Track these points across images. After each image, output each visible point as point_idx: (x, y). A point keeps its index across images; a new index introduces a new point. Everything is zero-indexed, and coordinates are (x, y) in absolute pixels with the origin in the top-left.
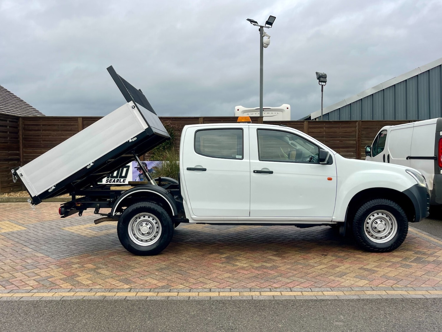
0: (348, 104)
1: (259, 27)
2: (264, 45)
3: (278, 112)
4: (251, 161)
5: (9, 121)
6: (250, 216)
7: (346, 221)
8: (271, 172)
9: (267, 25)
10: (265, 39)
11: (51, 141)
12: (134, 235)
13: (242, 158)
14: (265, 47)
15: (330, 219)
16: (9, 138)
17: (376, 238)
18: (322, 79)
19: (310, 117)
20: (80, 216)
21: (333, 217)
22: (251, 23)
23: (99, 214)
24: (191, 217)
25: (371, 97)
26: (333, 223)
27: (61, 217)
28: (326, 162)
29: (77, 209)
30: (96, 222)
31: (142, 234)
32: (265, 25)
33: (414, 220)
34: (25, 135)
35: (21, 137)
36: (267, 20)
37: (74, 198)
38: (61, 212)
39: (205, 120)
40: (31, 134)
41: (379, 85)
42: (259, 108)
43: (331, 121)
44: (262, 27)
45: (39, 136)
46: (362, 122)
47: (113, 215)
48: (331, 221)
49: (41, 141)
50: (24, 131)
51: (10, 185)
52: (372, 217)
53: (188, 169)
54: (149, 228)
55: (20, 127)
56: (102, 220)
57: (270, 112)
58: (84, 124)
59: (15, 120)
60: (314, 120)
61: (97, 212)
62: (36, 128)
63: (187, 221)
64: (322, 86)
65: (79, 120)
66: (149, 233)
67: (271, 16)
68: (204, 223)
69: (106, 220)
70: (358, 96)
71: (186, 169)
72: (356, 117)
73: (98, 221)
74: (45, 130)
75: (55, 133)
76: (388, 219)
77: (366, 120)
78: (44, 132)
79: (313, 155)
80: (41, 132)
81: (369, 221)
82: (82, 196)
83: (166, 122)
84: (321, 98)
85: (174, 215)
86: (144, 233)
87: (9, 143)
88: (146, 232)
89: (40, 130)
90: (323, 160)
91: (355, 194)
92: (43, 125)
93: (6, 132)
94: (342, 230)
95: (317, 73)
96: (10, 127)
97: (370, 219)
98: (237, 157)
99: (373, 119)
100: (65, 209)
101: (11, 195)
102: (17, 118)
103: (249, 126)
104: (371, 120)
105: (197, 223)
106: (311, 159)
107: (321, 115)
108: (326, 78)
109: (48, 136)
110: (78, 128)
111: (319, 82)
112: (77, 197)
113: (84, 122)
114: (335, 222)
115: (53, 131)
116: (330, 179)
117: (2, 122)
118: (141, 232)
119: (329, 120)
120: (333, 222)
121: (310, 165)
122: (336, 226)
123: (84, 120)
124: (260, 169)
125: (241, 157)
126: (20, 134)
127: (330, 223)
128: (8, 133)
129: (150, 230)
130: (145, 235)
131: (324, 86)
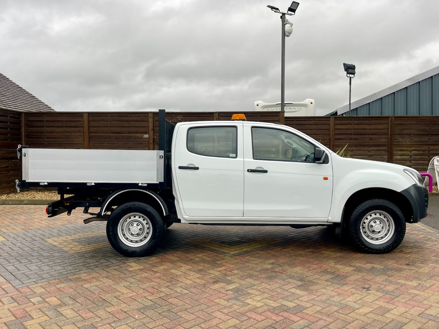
0: (379, 98)
1: (281, 15)
2: (286, 33)
3: (301, 108)
4: (245, 160)
5: (10, 117)
6: (243, 216)
7: (342, 222)
8: (266, 172)
9: (289, 12)
10: (287, 27)
11: (54, 138)
12: (124, 235)
13: (236, 157)
14: (288, 36)
15: (325, 219)
16: (9, 135)
17: (372, 239)
18: (350, 71)
19: (336, 113)
20: (68, 215)
21: (329, 218)
22: (272, 10)
23: (89, 213)
24: (183, 217)
25: (405, 90)
26: (328, 224)
27: (49, 217)
28: (321, 161)
29: (66, 209)
30: (86, 222)
31: (132, 234)
32: (288, 12)
33: (412, 220)
34: (27, 132)
35: (23, 133)
36: (290, 7)
37: (62, 197)
38: (48, 212)
39: (220, 115)
40: (34, 131)
41: (413, 77)
42: (280, 103)
43: (360, 116)
44: (284, 14)
45: (42, 132)
46: (395, 117)
47: (102, 215)
48: (327, 222)
49: (44, 138)
50: (27, 128)
51: (10, 185)
52: (369, 217)
53: (180, 168)
54: (139, 229)
55: (22, 123)
56: (91, 220)
57: (293, 108)
58: (90, 120)
59: (17, 116)
60: (341, 116)
61: (86, 211)
62: (40, 124)
63: (179, 221)
64: (350, 78)
65: (84, 115)
66: (138, 234)
67: (293, 2)
68: (197, 224)
69: (96, 220)
70: (390, 89)
71: (178, 167)
72: (388, 112)
73: (87, 221)
74: (49, 127)
75: (59, 130)
76: (385, 220)
77: (399, 115)
78: (47, 128)
79: (309, 154)
80: (45, 128)
81: (366, 221)
82: (71, 195)
83: (177, 117)
84: (349, 91)
85: (165, 215)
86: (134, 233)
87: (9, 140)
88: (136, 233)
89: (44, 127)
90: (319, 159)
91: (351, 195)
92: (47, 121)
93: (7, 129)
94: (338, 231)
95: (344, 64)
96: (10, 123)
97: (367, 219)
98: (231, 155)
99: (407, 115)
100: (52, 208)
101: (9, 197)
102: (20, 114)
103: (243, 123)
104: (405, 115)
105: (189, 223)
106: (307, 157)
107: (348, 110)
108: (355, 69)
109: (52, 132)
110: (83, 124)
111: (347, 73)
112: (66, 196)
113: (90, 118)
114: (331, 222)
115: (57, 127)
116: (326, 179)
117: (2, 117)
118: (131, 232)
119: (357, 115)
120: (329, 222)
121: (306, 164)
122: (331, 227)
123: (90, 115)
124: (254, 168)
125: (234, 155)
126: (22, 131)
127: (326, 223)
128: (9, 129)
129: (139, 231)
130: (134, 236)
131: (352, 78)
